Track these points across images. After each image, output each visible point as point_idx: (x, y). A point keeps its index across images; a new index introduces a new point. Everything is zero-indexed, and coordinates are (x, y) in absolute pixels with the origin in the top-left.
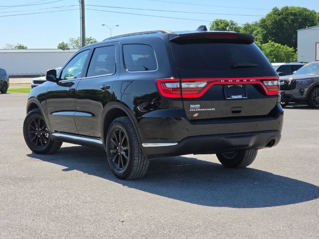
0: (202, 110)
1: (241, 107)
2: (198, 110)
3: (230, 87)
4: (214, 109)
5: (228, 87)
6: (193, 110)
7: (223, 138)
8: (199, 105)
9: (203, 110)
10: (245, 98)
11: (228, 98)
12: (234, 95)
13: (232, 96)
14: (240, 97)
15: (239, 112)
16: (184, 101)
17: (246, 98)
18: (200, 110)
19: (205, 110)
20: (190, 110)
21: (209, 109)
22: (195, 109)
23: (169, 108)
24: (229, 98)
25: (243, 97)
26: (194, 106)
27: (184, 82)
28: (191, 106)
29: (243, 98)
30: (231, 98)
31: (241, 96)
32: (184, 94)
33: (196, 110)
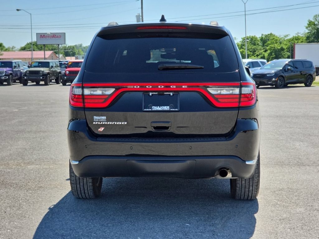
0: (108, 123)
1: (168, 122)
2: (103, 123)
3: (152, 95)
4: (126, 123)
5: (149, 95)
6: (97, 123)
7: (134, 162)
8: (105, 117)
9: (111, 123)
10: (174, 110)
11: (145, 110)
12: (156, 105)
13: (153, 107)
14: (166, 108)
15: (167, 128)
16: (85, 112)
17: (177, 110)
18: (106, 123)
19: (113, 123)
20: (94, 123)
21: (118, 123)
22: (100, 122)
23: (78, 119)
24: (148, 110)
25: (170, 108)
26: (98, 118)
27: (87, 88)
28: (95, 117)
29: (171, 110)
30: (150, 110)
31: (168, 107)
32: (86, 103)
33: (102, 123)
